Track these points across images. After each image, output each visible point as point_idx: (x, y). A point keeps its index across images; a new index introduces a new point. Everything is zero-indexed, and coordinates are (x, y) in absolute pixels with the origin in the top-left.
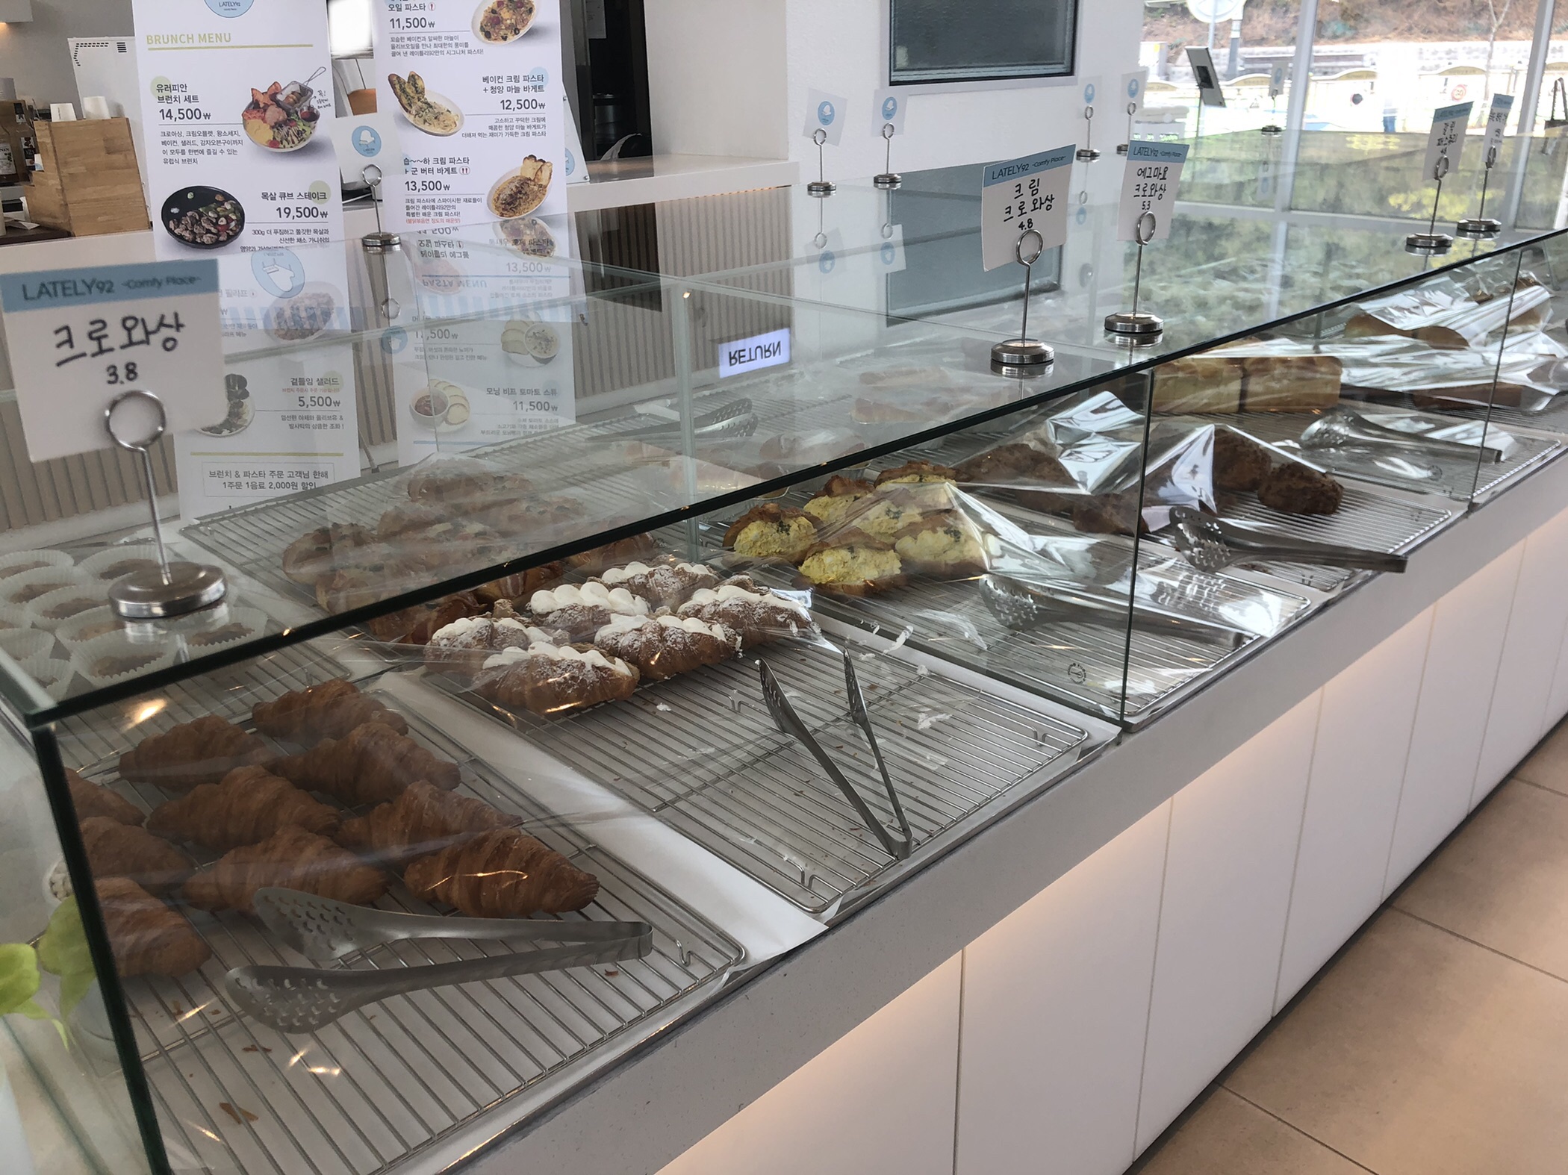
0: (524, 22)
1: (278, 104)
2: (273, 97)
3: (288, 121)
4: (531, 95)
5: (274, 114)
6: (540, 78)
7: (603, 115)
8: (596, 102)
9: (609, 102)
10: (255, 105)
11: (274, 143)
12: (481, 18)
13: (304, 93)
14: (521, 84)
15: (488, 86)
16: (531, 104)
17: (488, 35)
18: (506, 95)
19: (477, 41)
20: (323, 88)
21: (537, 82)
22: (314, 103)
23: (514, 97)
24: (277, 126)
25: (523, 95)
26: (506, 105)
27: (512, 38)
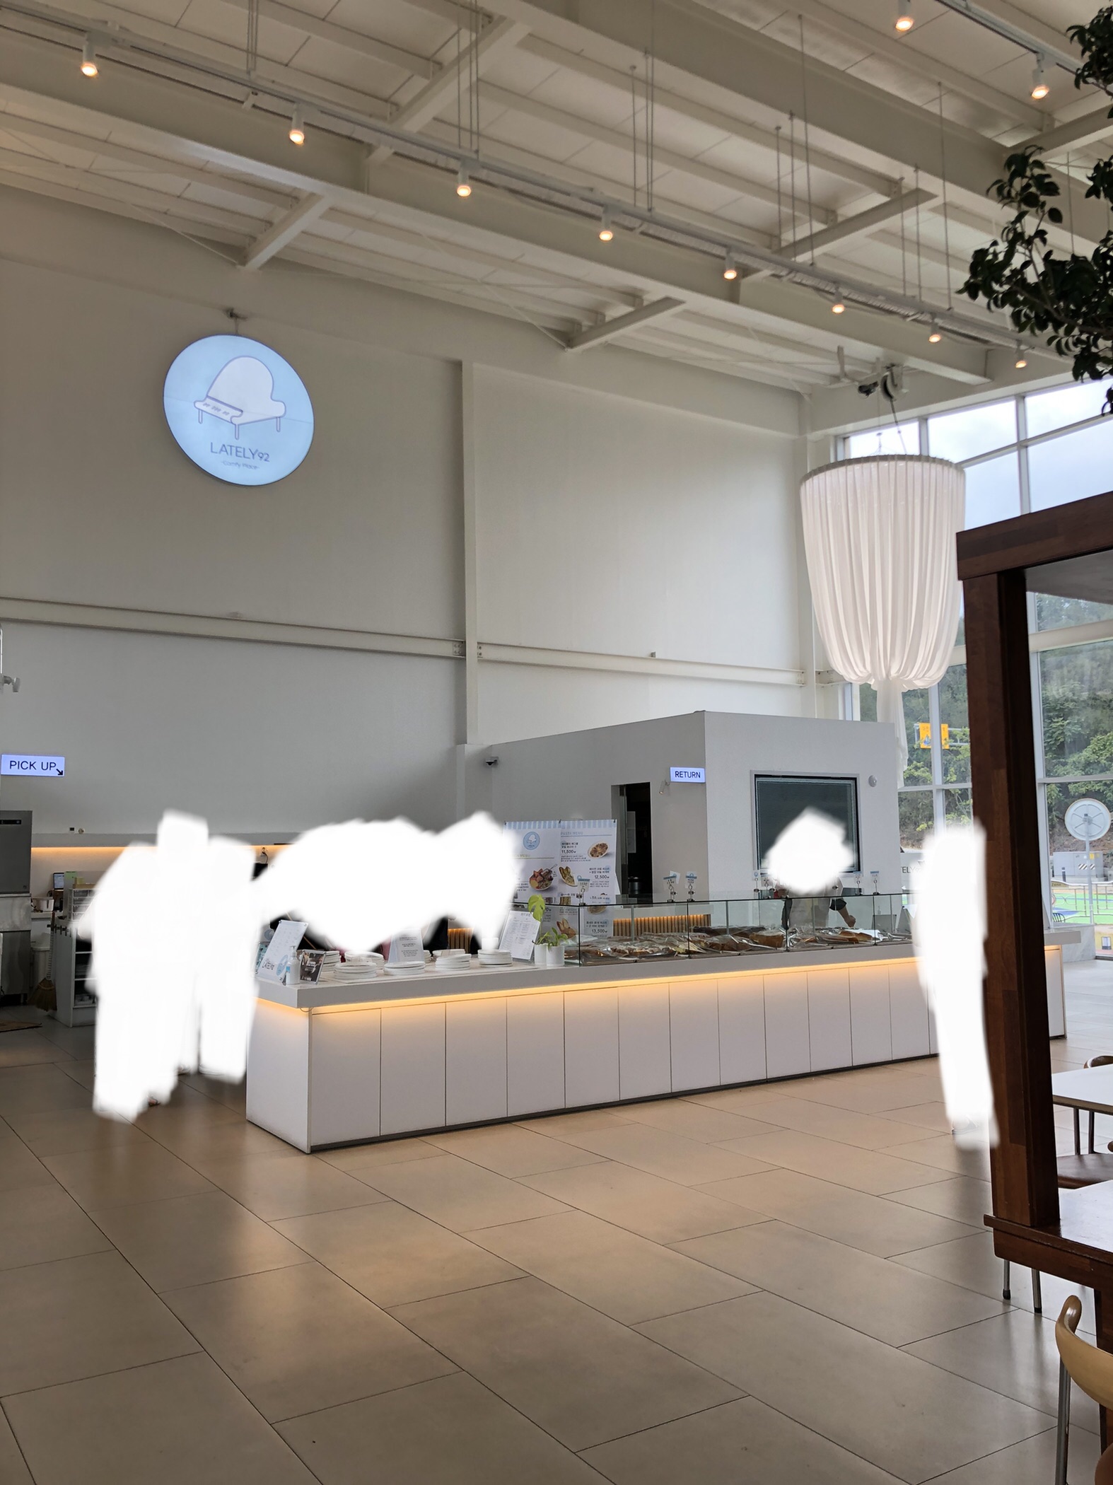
0: (605, 852)
1: (541, 875)
2: (540, 873)
3: (543, 881)
4: (604, 874)
5: (539, 878)
6: (608, 869)
7: (633, 886)
8: (630, 881)
9: (636, 881)
10: (534, 875)
11: (538, 888)
12: (591, 850)
13: (550, 872)
14: (602, 871)
15: (591, 871)
16: (604, 877)
17: (592, 856)
18: (597, 874)
19: (588, 857)
20: (556, 871)
21: (607, 870)
22: (552, 875)
23: (599, 874)
24: (540, 882)
25: (602, 874)
26: (596, 877)
27: (600, 856)
